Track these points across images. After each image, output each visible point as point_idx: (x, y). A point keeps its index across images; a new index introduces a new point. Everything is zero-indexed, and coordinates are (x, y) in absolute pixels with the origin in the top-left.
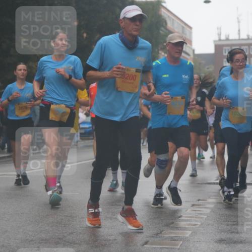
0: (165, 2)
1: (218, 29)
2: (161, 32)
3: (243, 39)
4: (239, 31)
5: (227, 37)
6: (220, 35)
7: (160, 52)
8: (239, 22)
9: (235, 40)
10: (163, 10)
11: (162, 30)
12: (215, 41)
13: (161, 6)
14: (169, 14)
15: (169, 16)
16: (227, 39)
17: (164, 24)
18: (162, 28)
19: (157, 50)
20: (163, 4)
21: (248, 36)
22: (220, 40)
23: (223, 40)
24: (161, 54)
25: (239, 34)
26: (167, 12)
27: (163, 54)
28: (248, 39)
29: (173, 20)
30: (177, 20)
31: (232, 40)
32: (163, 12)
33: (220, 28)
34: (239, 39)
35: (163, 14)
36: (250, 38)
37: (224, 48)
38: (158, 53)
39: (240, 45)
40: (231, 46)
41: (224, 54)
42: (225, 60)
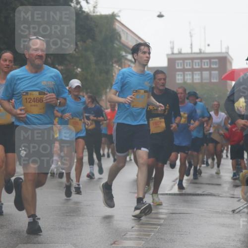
0: (119, 16)
1: (171, 42)
2: (115, 45)
3: (195, 53)
4: (191, 45)
5: (180, 50)
6: (172, 48)
7: (114, 65)
8: (191, 36)
9: (188, 54)
10: (117, 24)
11: (117, 44)
12: (167, 55)
13: (115, 20)
14: (123, 28)
15: (123, 30)
16: (180, 53)
17: (118, 38)
18: (117, 42)
19: (111, 63)
20: (118, 18)
21: (200, 50)
22: (173, 54)
23: (176, 54)
24: (115, 67)
25: (191, 48)
26: (121, 26)
27: (117, 67)
28: (200, 53)
29: (127, 33)
30: (133, 35)
31: (185, 54)
33: (173, 43)
34: (192, 53)
35: (117, 28)
36: (202, 51)
37: (177, 61)
38: (113, 66)
39: (193, 59)
40: (184, 59)
41: (177, 68)
42: (178, 73)
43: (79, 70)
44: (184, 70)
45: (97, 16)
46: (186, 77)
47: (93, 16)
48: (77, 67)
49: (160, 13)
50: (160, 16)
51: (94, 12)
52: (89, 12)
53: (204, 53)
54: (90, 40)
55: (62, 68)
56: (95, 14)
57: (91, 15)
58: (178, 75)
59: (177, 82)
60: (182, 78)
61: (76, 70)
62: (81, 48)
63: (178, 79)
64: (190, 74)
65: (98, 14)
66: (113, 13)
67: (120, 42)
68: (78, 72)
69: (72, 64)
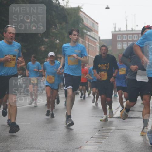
0: (82, 8)
1: (114, 24)
2: (80, 26)
3: (129, 31)
4: (127, 26)
5: (119, 29)
6: (115, 28)
8: (126, 20)
9: (124, 31)
12: (112, 32)
13: (80, 11)
15: (84, 17)
16: (120, 31)
17: (82, 21)
18: (81, 24)
20: (81, 9)
21: (132, 29)
22: (115, 31)
23: (117, 31)
26: (83, 15)
27: (81, 39)
28: (132, 30)
29: (87, 19)
30: (90, 19)
31: (123, 31)
32: (81, 14)
33: (115, 24)
34: (127, 31)
35: (81, 15)
36: (133, 30)
37: (118, 36)
39: (127, 34)
40: (122, 34)
41: (118, 40)
42: (118, 43)
43: (58, 41)
44: (122, 41)
45: (69, 8)
46: (123, 46)
47: (66, 8)
48: (57, 40)
49: (108, 6)
50: (108, 8)
51: (67, 6)
52: (64, 6)
53: (134, 31)
54: (64, 23)
55: (48, 40)
56: (67, 7)
57: (65, 8)
58: (119, 44)
59: (118, 48)
60: (121, 46)
61: (56, 42)
62: (59, 28)
63: (119, 47)
64: (126, 44)
65: (70, 7)
66: (79, 6)
67: (83, 24)
68: (57, 42)
69: (53, 38)
